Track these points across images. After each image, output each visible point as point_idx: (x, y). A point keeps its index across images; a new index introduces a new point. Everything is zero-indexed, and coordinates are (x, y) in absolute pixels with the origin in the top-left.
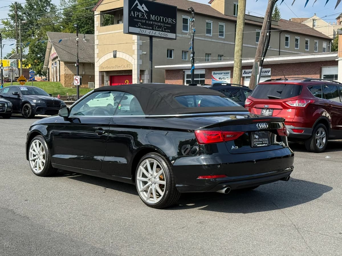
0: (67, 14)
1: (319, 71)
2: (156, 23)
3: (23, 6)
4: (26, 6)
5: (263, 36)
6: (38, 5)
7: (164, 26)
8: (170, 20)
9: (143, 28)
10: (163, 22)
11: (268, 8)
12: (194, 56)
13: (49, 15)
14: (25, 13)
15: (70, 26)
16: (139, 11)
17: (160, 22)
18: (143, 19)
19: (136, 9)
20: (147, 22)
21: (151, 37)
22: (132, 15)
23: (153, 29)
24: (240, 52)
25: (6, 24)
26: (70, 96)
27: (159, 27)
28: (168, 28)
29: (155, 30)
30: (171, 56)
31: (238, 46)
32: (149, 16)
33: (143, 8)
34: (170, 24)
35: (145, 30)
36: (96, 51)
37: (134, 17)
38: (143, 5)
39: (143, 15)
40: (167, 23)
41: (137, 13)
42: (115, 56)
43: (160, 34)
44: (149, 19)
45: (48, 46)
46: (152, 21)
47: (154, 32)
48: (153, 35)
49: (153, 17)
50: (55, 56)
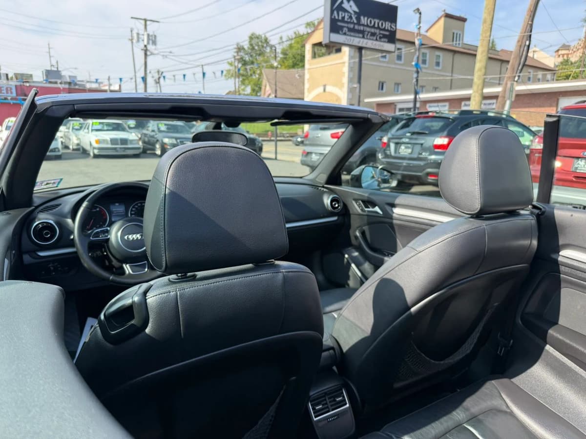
0: (284, 53)
1: (555, 103)
2: (368, 29)
3: (246, 47)
4: (248, 48)
5: (521, 46)
6: (258, 46)
7: (380, 34)
8: (388, 24)
9: (351, 36)
10: (378, 28)
11: (531, 5)
12: (418, 77)
13: (268, 55)
14: (247, 54)
15: (286, 64)
16: (345, 11)
17: (373, 27)
18: (350, 23)
19: (340, 8)
20: (356, 27)
21: (360, 49)
22: (335, 17)
23: (363, 37)
24: (483, 70)
25: (231, 64)
26: (280, 133)
27: (373, 34)
28: (385, 36)
29: (367, 39)
30: (382, 89)
31: (480, 61)
32: (358, 19)
33: (351, 6)
34: (387, 30)
35: (352, 38)
36: (307, 86)
37: (338, 20)
38: (352, 3)
39: (351, 17)
40: (384, 30)
41: (342, 14)
42: (324, 90)
43: (374, 44)
44: (359, 23)
45: (264, 83)
46: (363, 25)
47: (365, 41)
48: (364, 45)
49: (364, 20)
50: (269, 92)
